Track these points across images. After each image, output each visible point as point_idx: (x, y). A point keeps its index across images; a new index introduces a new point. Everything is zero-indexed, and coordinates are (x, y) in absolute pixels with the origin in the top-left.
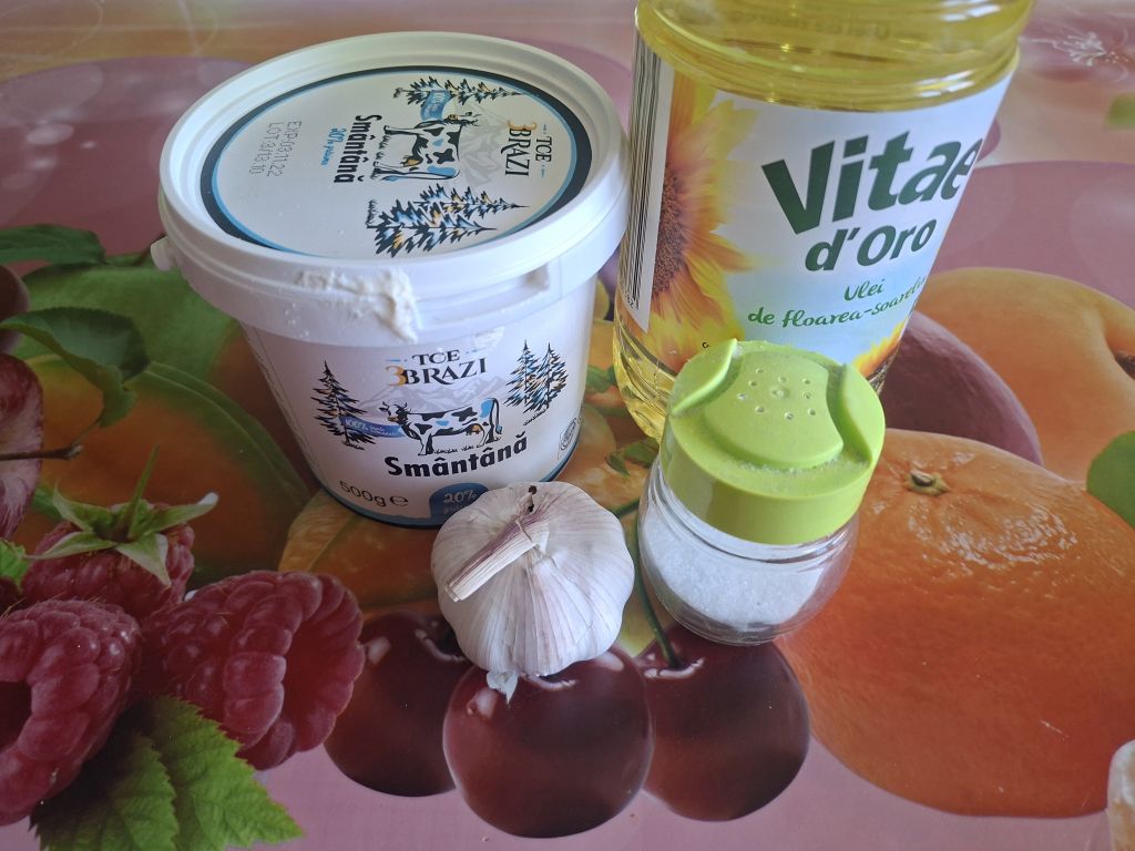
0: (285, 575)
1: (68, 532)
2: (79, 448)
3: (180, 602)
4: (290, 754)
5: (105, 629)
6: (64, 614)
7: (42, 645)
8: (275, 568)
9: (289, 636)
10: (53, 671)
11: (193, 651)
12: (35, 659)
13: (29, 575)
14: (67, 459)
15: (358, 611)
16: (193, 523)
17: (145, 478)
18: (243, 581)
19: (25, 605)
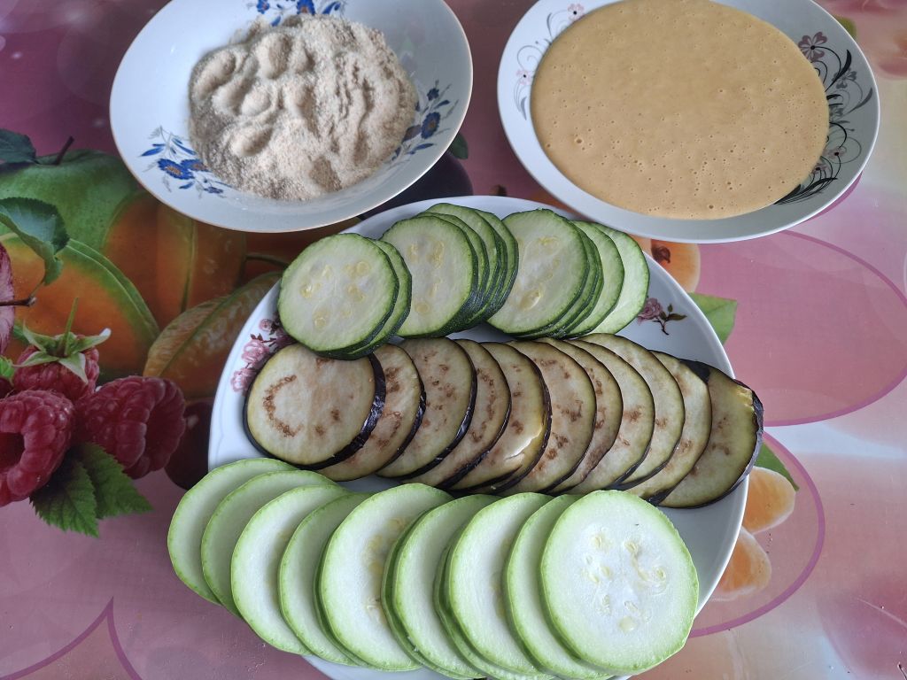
0: (146, 379)
1: (34, 351)
2: (34, 299)
3: (93, 392)
4: (148, 472)
5: (57, 406)
6: (36, 398)
7: (26, 414)
8: (140, 374)
9: (148, 412)
10: (33, 427)
11: (101, 419)
12: (23, 422)
13: (16, 376)
14: (28, 306)
15: (183, 400)
16: (98, 347)
17: (71, 318)
18: (126, 381)
19: (16, 392)
